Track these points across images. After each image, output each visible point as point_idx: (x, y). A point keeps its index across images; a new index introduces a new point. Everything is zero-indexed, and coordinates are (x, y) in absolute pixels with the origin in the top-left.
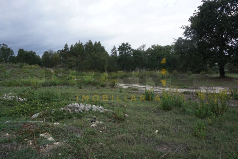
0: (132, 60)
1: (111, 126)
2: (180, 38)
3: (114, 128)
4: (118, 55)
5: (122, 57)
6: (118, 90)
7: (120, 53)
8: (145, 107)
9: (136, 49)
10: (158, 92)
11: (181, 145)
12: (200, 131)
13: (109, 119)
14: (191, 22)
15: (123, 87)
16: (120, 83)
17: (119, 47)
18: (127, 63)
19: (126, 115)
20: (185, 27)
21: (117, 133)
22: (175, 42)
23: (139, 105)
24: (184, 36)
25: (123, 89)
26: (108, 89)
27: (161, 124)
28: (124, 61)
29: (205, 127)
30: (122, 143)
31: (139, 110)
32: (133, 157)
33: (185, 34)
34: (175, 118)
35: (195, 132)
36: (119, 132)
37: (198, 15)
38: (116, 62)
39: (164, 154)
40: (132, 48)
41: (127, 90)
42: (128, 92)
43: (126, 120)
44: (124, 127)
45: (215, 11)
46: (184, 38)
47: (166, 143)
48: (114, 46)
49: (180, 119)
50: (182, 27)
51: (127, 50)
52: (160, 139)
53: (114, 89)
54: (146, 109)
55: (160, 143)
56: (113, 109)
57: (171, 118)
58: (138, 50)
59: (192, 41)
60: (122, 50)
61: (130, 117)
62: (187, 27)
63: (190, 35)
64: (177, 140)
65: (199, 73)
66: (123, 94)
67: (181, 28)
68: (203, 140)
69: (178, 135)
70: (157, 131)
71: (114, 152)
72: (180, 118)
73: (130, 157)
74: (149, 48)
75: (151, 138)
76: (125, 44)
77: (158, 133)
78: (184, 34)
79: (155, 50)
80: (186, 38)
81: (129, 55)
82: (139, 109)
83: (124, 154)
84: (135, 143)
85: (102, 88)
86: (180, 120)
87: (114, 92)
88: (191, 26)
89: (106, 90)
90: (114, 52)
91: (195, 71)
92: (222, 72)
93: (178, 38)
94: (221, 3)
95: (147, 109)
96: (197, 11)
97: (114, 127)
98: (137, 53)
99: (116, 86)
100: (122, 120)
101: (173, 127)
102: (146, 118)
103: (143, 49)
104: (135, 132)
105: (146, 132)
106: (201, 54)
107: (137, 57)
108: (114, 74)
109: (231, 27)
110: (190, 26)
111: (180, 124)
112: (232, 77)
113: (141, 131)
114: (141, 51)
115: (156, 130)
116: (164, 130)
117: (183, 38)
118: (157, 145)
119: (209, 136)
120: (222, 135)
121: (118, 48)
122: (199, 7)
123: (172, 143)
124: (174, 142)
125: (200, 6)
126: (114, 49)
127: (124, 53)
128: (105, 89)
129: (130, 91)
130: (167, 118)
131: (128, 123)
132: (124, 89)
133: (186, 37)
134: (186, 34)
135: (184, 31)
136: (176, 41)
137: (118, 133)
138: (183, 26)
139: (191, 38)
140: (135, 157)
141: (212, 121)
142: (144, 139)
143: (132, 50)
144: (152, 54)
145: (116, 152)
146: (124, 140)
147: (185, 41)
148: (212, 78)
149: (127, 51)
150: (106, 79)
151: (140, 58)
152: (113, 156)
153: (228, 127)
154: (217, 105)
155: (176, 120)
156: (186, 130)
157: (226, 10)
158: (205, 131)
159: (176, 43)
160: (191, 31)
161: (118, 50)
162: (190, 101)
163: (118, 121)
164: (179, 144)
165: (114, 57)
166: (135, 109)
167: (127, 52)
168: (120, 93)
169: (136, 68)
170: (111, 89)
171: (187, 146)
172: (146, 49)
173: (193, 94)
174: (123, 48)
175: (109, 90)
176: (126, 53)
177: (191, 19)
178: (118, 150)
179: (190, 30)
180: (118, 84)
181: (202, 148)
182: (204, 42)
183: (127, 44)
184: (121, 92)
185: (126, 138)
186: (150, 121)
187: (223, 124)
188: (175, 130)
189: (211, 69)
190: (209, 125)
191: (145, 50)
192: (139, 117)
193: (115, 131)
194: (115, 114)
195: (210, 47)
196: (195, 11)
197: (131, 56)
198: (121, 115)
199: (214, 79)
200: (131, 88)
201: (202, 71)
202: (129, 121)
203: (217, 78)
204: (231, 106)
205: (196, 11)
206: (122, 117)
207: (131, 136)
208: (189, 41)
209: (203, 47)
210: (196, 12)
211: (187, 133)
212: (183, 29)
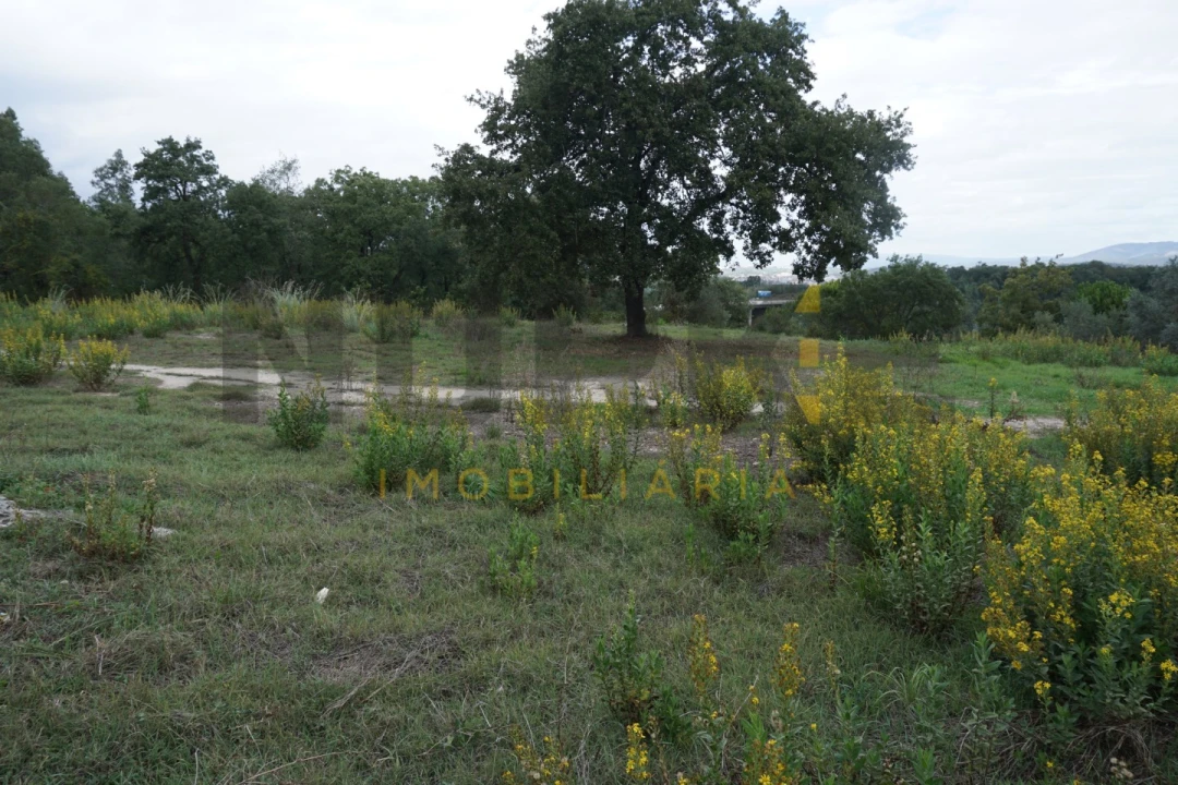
0: (224, 237)
1: (55, 598)
2: (467, 148)
3: (79, 607)
4: (138, 205)
5: (162, 216)
6: (129, 398)
7: (151, 194)
8: (277, 481)
9: (248, 182)
10: (353, 404)
11: (430, 638)
12: (514, 569)
13: (50, 565)
14: (515, 79)
15: (160, 382)
16: (144, 361)
17: (140, 158)
18: (194, 252)
19: (161, 532)
20: (487, 97)
21: (91, 630)
22: (443, 163)
23: (242, 474)
24: (485, 141)
25: (158, 392)
26: (60, 398)
27: (345, 559)
28: (174, 238)
29: (535, 551)
30: (121, 680)
31: (237, 498)
32: (180, 737)
33: (486, 134)
34: (415, 524)
35: (495, 574)
36: (109, 627)
37: (544, 50)
38: (124, 243)
39: (344, 691)
40: (222, 171)
41: (187, 398)
42: (190, 409)
43: (157, 556)
44: (138, 596)
45: (613, 48)
46: (485, 151)
47: (359, 643)
48: (119, 154)
49: (437, 526)
50: (477, 97)
51: (195, 180)
52: (335, 626)
53: (103, 395)
54: (279, 491)
55: (331, 645)
56: (80, 506)
57: (400, 524)
58: (256, 184)
59: (517, 168)
60: (159, 178)
61: (184, 539)
62: (497, 100)
63: (510, 141)
64: (412, 621)
65: (551, 317)
66: (153, 419)
67: (471, 99)
68: (524, 606)
69: (422, 596)
70: (324, 592)
71: (63, 733)
72: (441, 521)
73: (162, 742)
74: (320, 182)
75: (290, 631)
76: (182, 143)
77: (330, 600)
78: (484, 130)
79: (351, 197)
80: (493, 152)
81: (207, 208)
82: (242, 492)
83: (125, 735)
84: (196, 666)
85: (20, 393)
86: (435, 532)
87: (99, 412)
88: (518, 97)
89: (46, 402)
90: (112, 182)
91: (533, 306)
92: (636, 316)
93: (456, 148)
94: (634, 19)
95: (284, 490)
96: (544, 36)
97: (77, 602)
98: (252, 200)
99: (120, 381)
100: (135, 557)
101: (403, 566)
102: (272, 537)
103: (283, 186)
104: (202, 612)
105: (265, 607)
106: (554, 234)
107: (256, 225)
108: (108, 311)
109: (667, 131)
110: (508, 98)
111: (435, 549)
112: (671, 334)
113: (239, 600)
114: (275, 196)
115: (320, 588)
116: (359, 586)
117: (477, 151)
118: (315, 657)
119: (551, 583)
120: (598, 571)
121: (137, 166)
122: (548, 17)
123: (391, 637)
124: (397, 630)
125: (556, 14)
126: (117, 164)
127: (172, 195)
128: (43, 397)
129: (201, 406)
130: (380, 527)
131: (168, 573)
132: (164, 392)
133: (494, 147)
134: (491, 129)
135: (483, 115)
136: (447, 160)
137: (99, 631)
138: (478, 91)
139: (514, 153)
140: (188, 734)
141: (567, 519)
142: (253, 637)
143: (225, 181)
144: (332, 215)
145: (79, 734)
146: (133, 662)
147: (488, 165)
148: (597, 339)
149: (191, 187)
150: (47, 334)
151: (269, 231)
152: (57, 756)
153: (623, 539)
154: (594, 453)
155: (422, 530)
156: (456, 574)
157: (654, 52)
158: (534, 566)
159: (447, 168)
160: (513, 122)
161: (137, 177)
162: (491, 442)
163: (110, 568)
164: (419, 637)
165: (112, 212)
166: (216, 495)
167: (194, 192)
168: (136, 418)
169: (245, 280)
170: (80, 396)
171: (454, 637)
172: (301, 183)
173: (509, 409)
174: (167, 164)
175: (68, 402)
176: (185, 198)
177: (517, 65)
178: (92, 721)
179: (510, 118)
180: (128, 367)
181: (515, 635)
182: (565, 178)
183: (193, 146)
184: (144, 408)
185: (149, 650)
186: (295, 550)
187: (607, 529)
188: (410, 579)
189: (600, 299)
190: (556, 538)
191: (298, 191)
192: (232, 537)
193: (80, 624)
194: (90, 532)
195: (592, 205)
196: (534, 29)
197: (217, 217)
198: (124, 534)
199: (604, 342)
200: (210, 385)
201: (562, 307)
202: (175, 559)
203: (615, 340)
204: (649, 456)
205: (538, 33)
206: (134, 542)
207: (179, 635)
208: (505, 167)
209: (563, 199)
210: (536, 38)
211: (462, 581)
212: (478, 106)
